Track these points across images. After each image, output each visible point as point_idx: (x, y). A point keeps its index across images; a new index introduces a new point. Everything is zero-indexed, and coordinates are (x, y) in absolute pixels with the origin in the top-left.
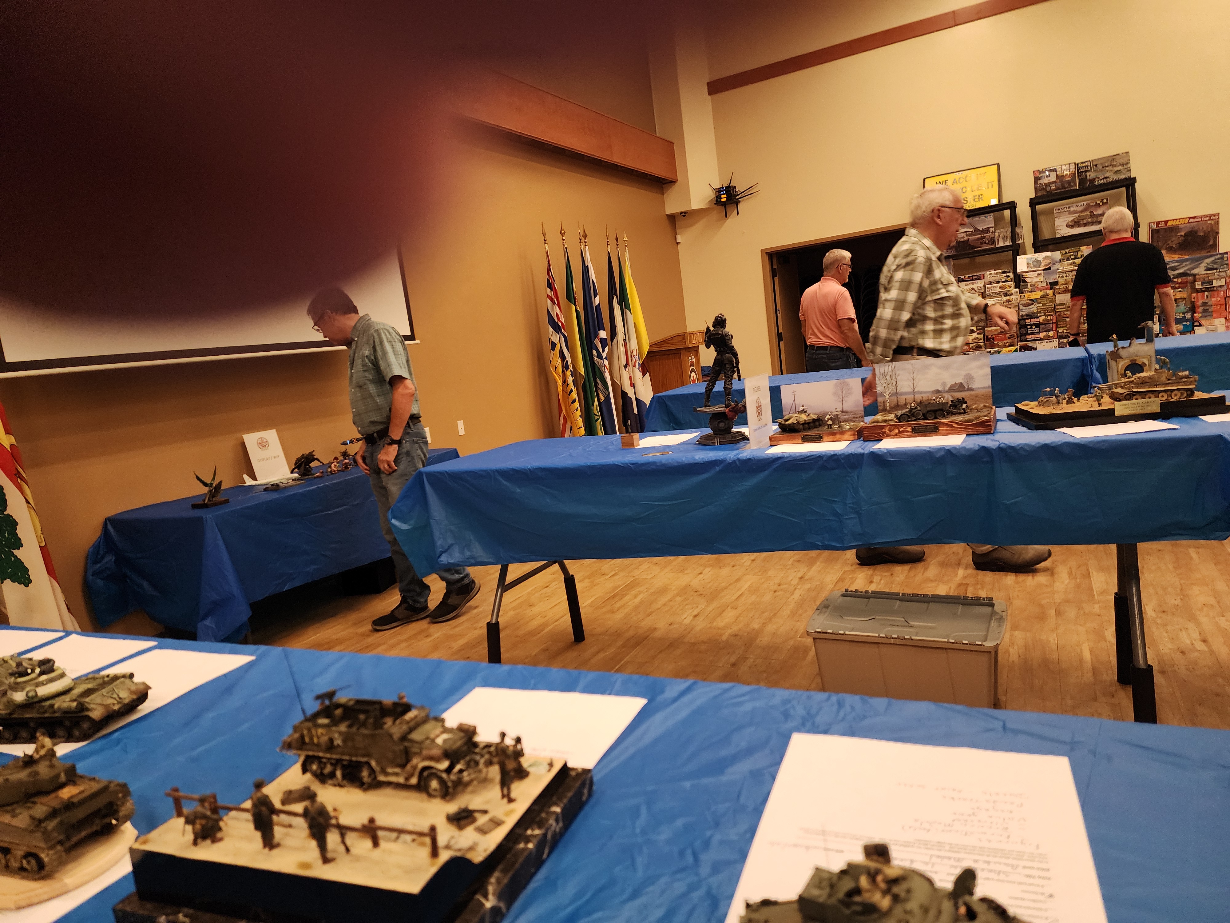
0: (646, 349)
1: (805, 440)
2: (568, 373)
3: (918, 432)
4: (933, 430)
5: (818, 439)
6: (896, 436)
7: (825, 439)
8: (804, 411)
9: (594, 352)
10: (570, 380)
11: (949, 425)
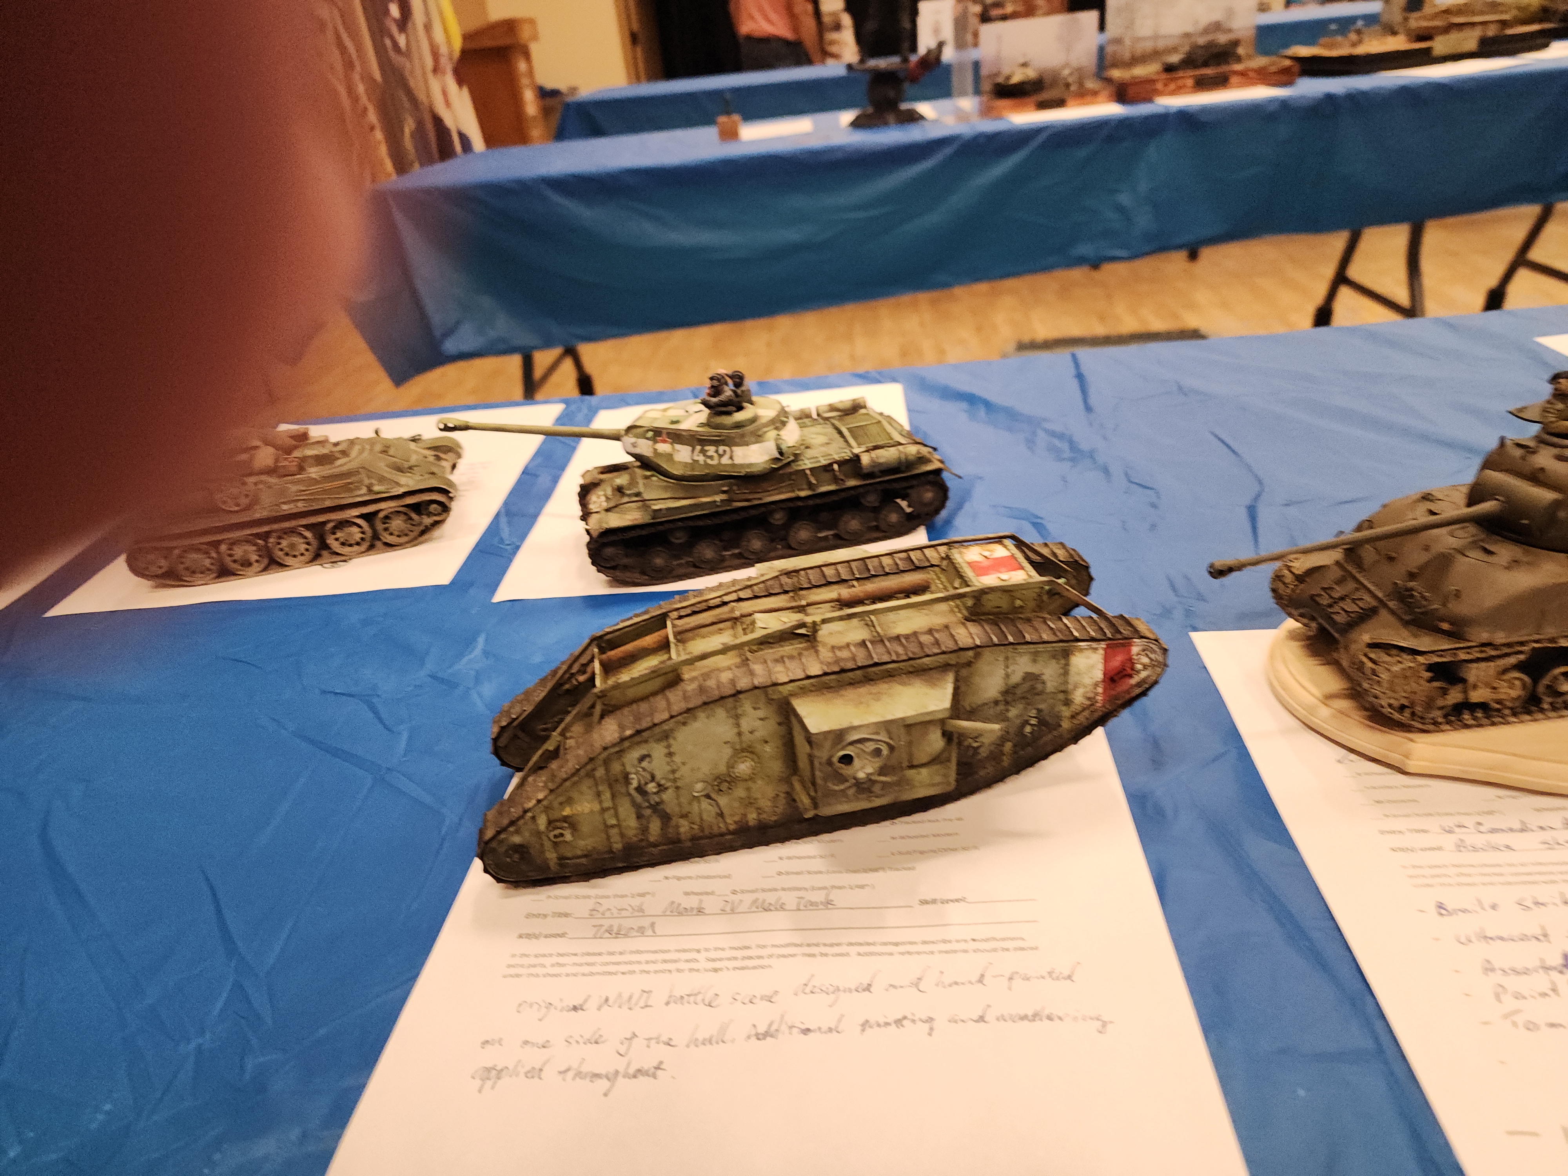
0: (457, 44)
1: (1043, 105)
2: (356, 77)
3: (1202, 84)
4: (1221, 82)
5: (1060, 103)
6: (1173, 93)
7: (1070, 102)
8: (1025, 65)
9: (388, 42)
10: (361, 89)
11: (1243, 74)
